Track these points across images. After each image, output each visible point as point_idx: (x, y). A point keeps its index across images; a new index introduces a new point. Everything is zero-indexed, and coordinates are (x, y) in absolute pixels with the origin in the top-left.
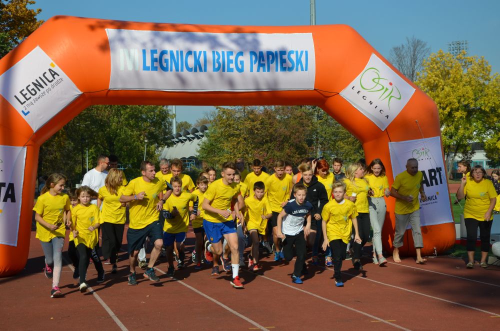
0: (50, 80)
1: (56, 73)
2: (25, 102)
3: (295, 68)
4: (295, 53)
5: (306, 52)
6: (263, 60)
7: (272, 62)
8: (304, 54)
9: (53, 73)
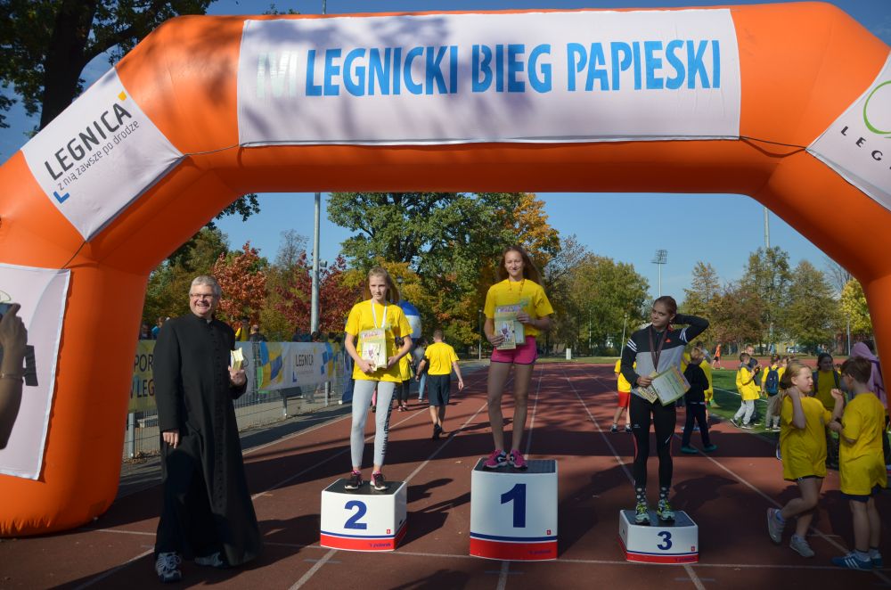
0: (113, 127)
1: (125, 113)
2: (61, 173)
3: (686, 79)
4: (685, 45)
5: (716, 44)
6: (602, 62)
7: (625, 65)
8: (709, 48)
9: (120, 113)
